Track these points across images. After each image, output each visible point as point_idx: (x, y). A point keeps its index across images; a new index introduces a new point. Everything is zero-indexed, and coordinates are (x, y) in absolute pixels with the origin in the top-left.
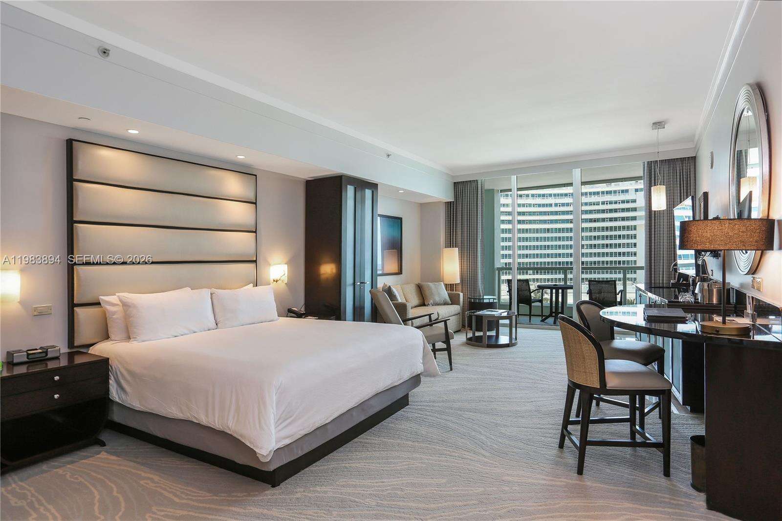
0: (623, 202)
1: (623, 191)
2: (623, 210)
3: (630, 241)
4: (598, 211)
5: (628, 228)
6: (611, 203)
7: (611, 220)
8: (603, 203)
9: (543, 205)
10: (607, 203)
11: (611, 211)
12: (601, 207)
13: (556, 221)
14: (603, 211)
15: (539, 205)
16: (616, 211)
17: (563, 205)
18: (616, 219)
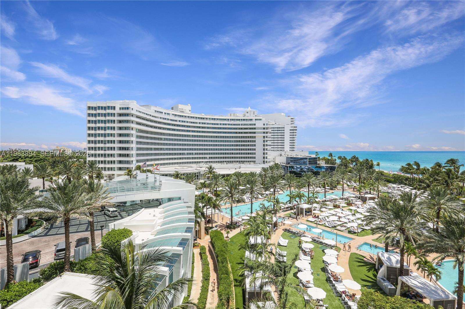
0: (250, 125)
1: (250, 120)
2: (250, 129)
3: (253, 143)
4: (239, 129)
5: (252, 137)
6: (245, 125)
7: (245, 133)
8: (242, 125)
9: (214, 124)
11: (245, 129)
12: (241, 127)
13: (220, 132)
14: (242, 129)
15: (213, 124)
16: (247, 129)
17: (224, 124)
18: (247, 133)
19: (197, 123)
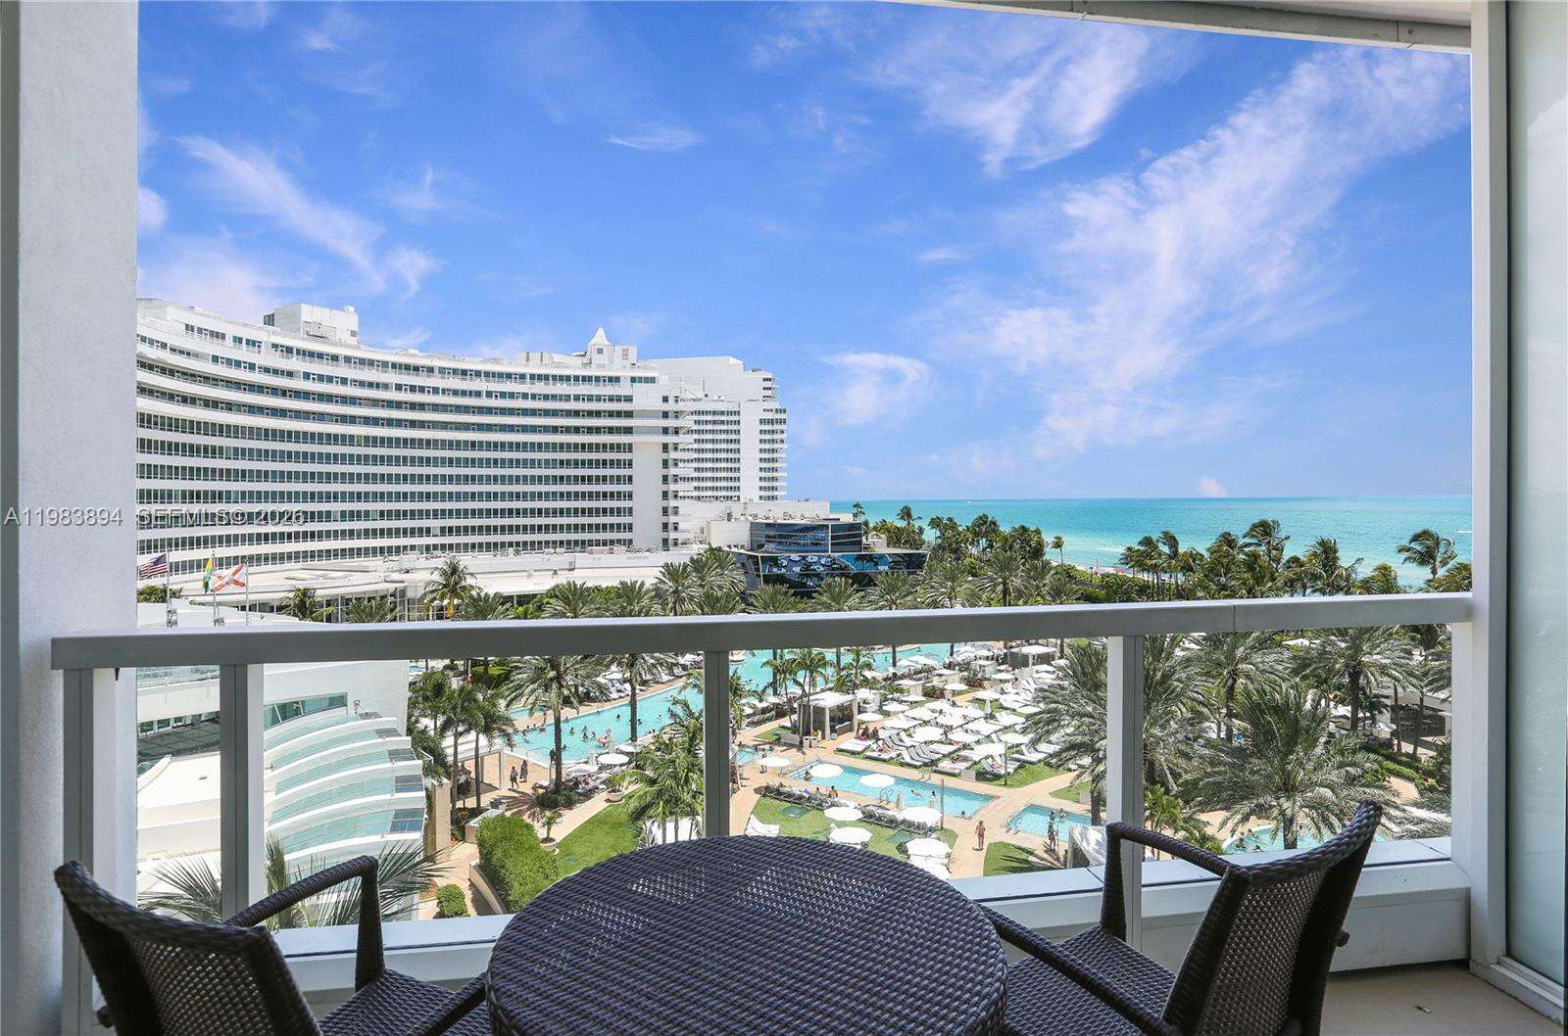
0: (611, 399)
1: (611, 379)
2: (611, 414)
3: (622, 472)
4: (569, 413)
5: (618, 447)
6: (590, 398)
7: (590, 430)
8: (577, 398)
9: (464, 393)
10: (583, 399)
11: (590, 414)
12: (573, 406)
13: (489, 428)
14: (576, 413)
15: (455, 393)
16: (598, 414)
17: (503, 395)
18: (598, 430)
19: (386, 386)
